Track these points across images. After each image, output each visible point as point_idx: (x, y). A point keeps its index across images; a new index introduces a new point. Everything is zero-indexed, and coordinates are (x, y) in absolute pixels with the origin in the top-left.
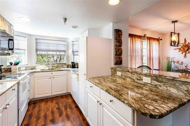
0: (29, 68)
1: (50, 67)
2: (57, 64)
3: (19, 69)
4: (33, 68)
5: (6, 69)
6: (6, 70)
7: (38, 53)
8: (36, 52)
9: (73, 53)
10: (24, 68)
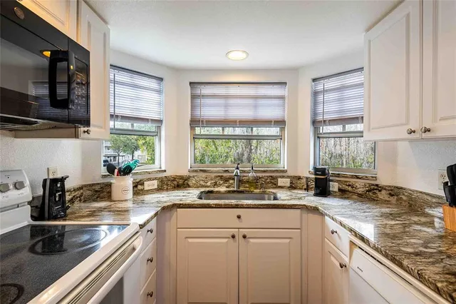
0: (169, 183)
1: (231, 181)
2: (256, 171)
3: (140, 187)
4: (181, 182)
5: (97, 188)
6: (96, 191)
7: (198, 131)
8: (192, 128)
9: (316, 130)
10: (155, 184)
